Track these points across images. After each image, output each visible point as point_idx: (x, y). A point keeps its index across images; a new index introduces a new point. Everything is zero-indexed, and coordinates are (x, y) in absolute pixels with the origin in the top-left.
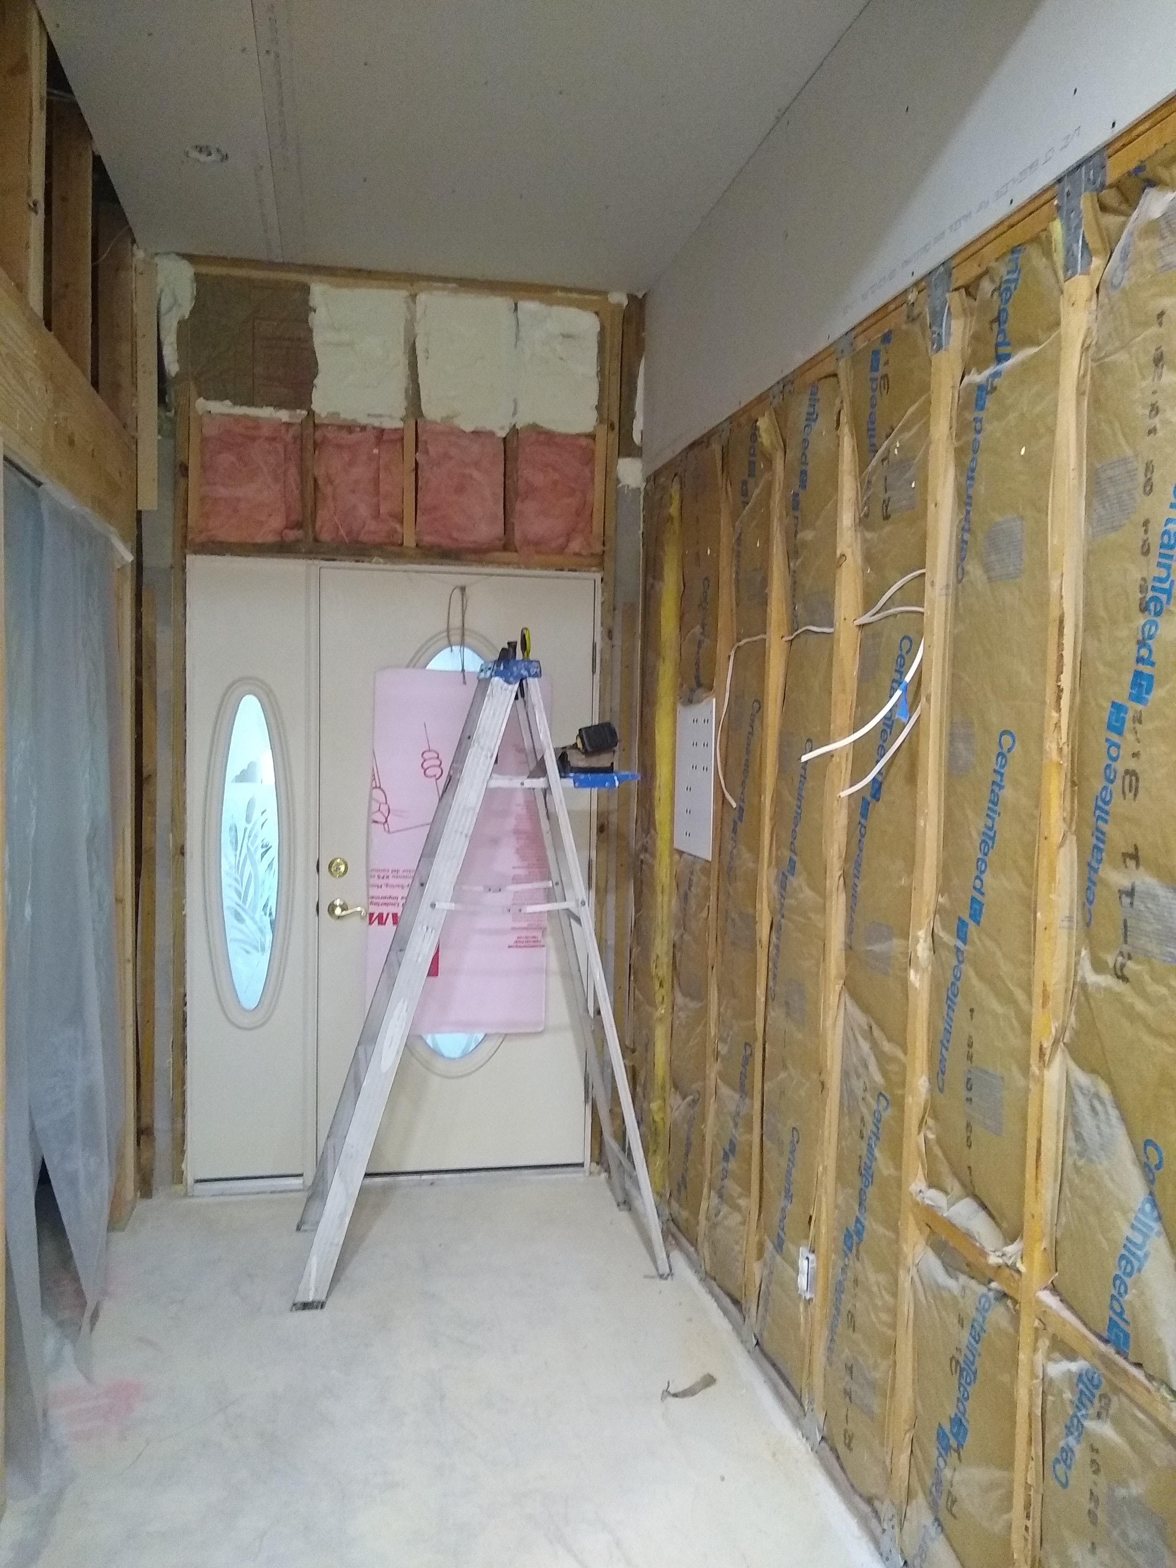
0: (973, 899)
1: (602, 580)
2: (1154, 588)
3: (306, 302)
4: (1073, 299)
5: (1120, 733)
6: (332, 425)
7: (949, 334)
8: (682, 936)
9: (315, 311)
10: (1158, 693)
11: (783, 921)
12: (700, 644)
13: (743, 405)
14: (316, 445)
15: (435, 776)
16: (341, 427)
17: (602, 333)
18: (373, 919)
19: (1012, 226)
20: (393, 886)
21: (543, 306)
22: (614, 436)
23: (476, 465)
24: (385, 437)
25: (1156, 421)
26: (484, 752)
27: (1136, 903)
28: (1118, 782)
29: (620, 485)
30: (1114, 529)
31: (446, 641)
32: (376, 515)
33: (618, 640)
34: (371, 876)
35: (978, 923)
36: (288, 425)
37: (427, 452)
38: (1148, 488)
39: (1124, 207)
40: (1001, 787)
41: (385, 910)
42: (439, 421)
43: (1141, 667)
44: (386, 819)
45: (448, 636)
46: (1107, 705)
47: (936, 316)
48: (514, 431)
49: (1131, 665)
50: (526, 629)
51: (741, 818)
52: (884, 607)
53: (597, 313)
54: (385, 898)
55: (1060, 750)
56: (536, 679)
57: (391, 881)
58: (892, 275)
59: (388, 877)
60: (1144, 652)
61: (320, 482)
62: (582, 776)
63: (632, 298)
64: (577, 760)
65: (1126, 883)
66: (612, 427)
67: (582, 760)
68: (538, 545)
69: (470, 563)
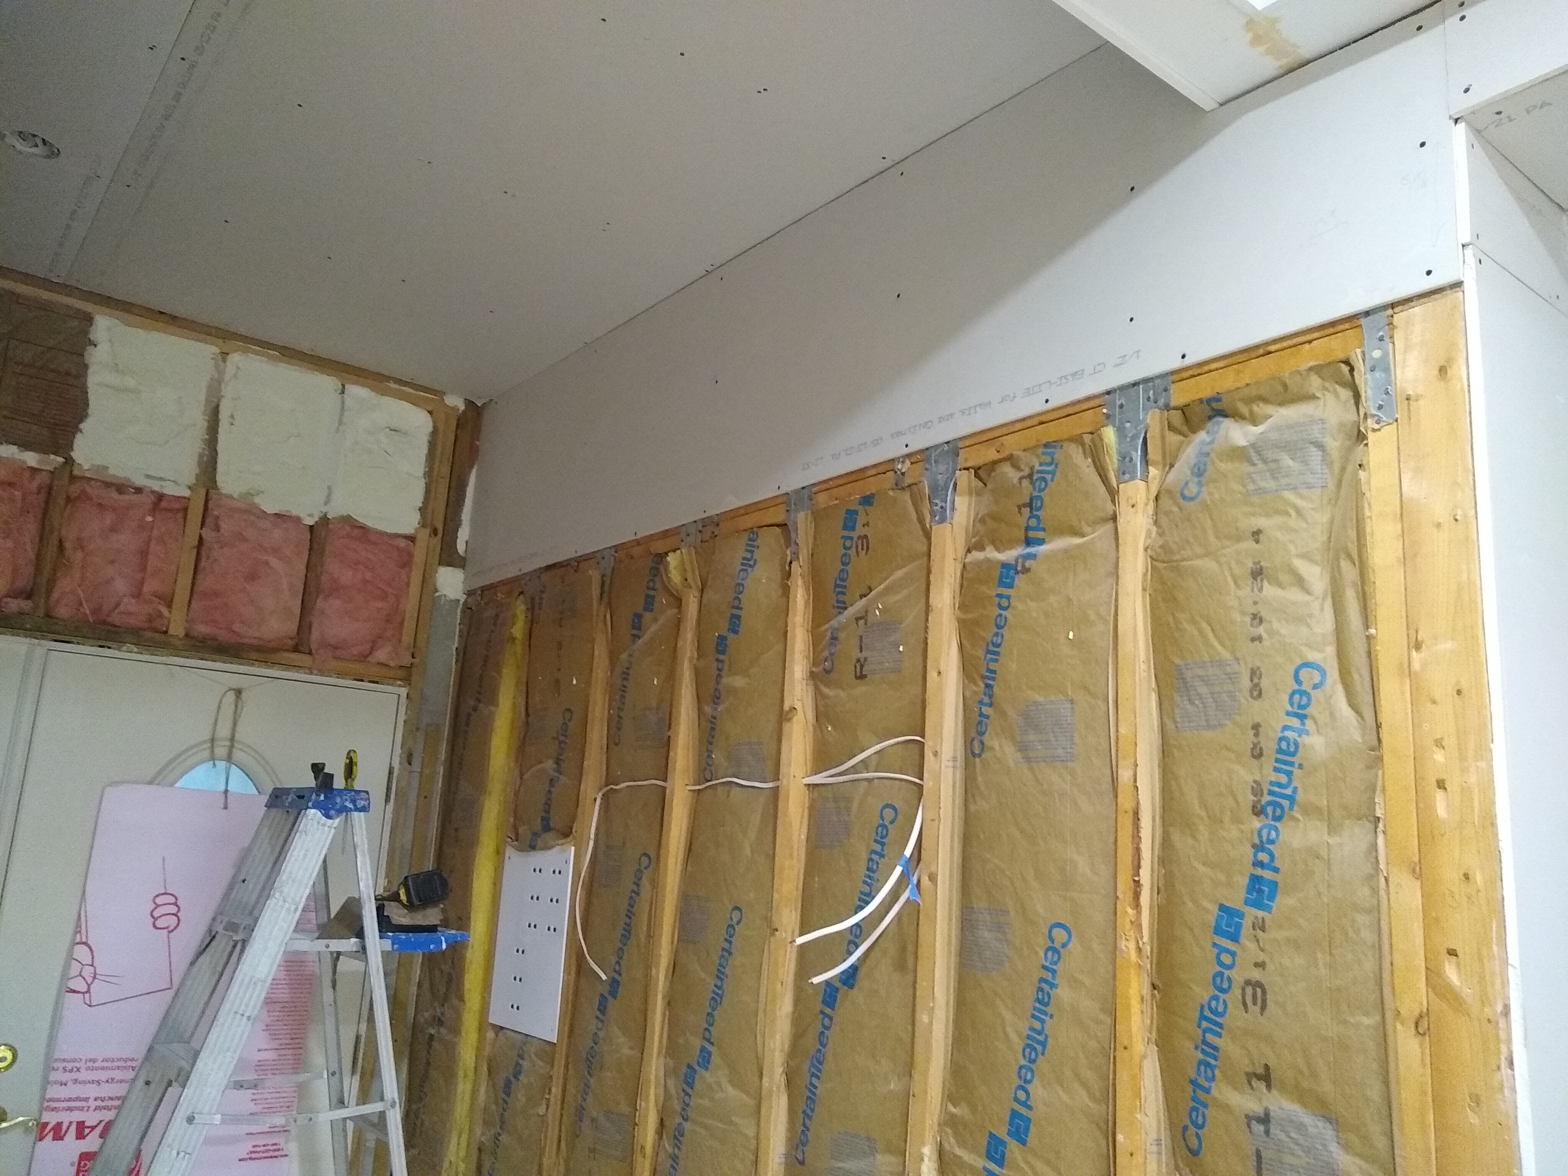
0: (1014, 1114)
1: (408, 694)
2: (1271, 793)
3: (85, 333)
4: (1133, 502)
5: (1235, 938)
6: (96, 480)
7: (953, 509)
8: (496, 1138)
9: (95, 345)
10: (1284, 902)
11: (687, 1125)
12: (552, 782)
13: (639, 536)
14: (68, 500)
15: (167, 928)
16: (107, 485)
17: (435, 433)
18: (47, 1130)
19: (1042, 423)
20: (84, 1082)
21: (373, 394)
22: (436, 541)
23: (276, 551)
24: (163, 504)
25: (1261, 630)
26: (287, 905)
27: (1272, 1131)
28: (1238, 992)
29: (437, 594)
30: (1209, 727)
31: (207, 753)
32: (138, 594)
33: (416, 766)
34: (53, 1069)
35: (1023, 1143)
36: (34, 470)
37: (217, 529)
38: (1255, 693)
39: (1185, 429)
40: (1053, 986)
41: (65, 1118)
42: (236, 496)
43: (1259, 872)
44: (89, 986)
45: (212, 748)
46: (1215, 910)
47: (938, 490)
48: (325, 520)
49: (1249, 869)
50: (355, 752)
51: (614, 993)
52: (854, 769)
53: (430, 412)
54: (70, 1100)
55: (1139, 950)
56: (362, 814)
57: (84, 1075)
58: (877, 442)
59: (78, 1070)
60: (1263, 857)
61: (68, 545)
62: (403, 936)
63: (469, 403)
64: (399, 915)
65: (1255, 1107)
66: (435, 532)
67: (404, 917)
68: (336, 648)
69: (251, 662)
